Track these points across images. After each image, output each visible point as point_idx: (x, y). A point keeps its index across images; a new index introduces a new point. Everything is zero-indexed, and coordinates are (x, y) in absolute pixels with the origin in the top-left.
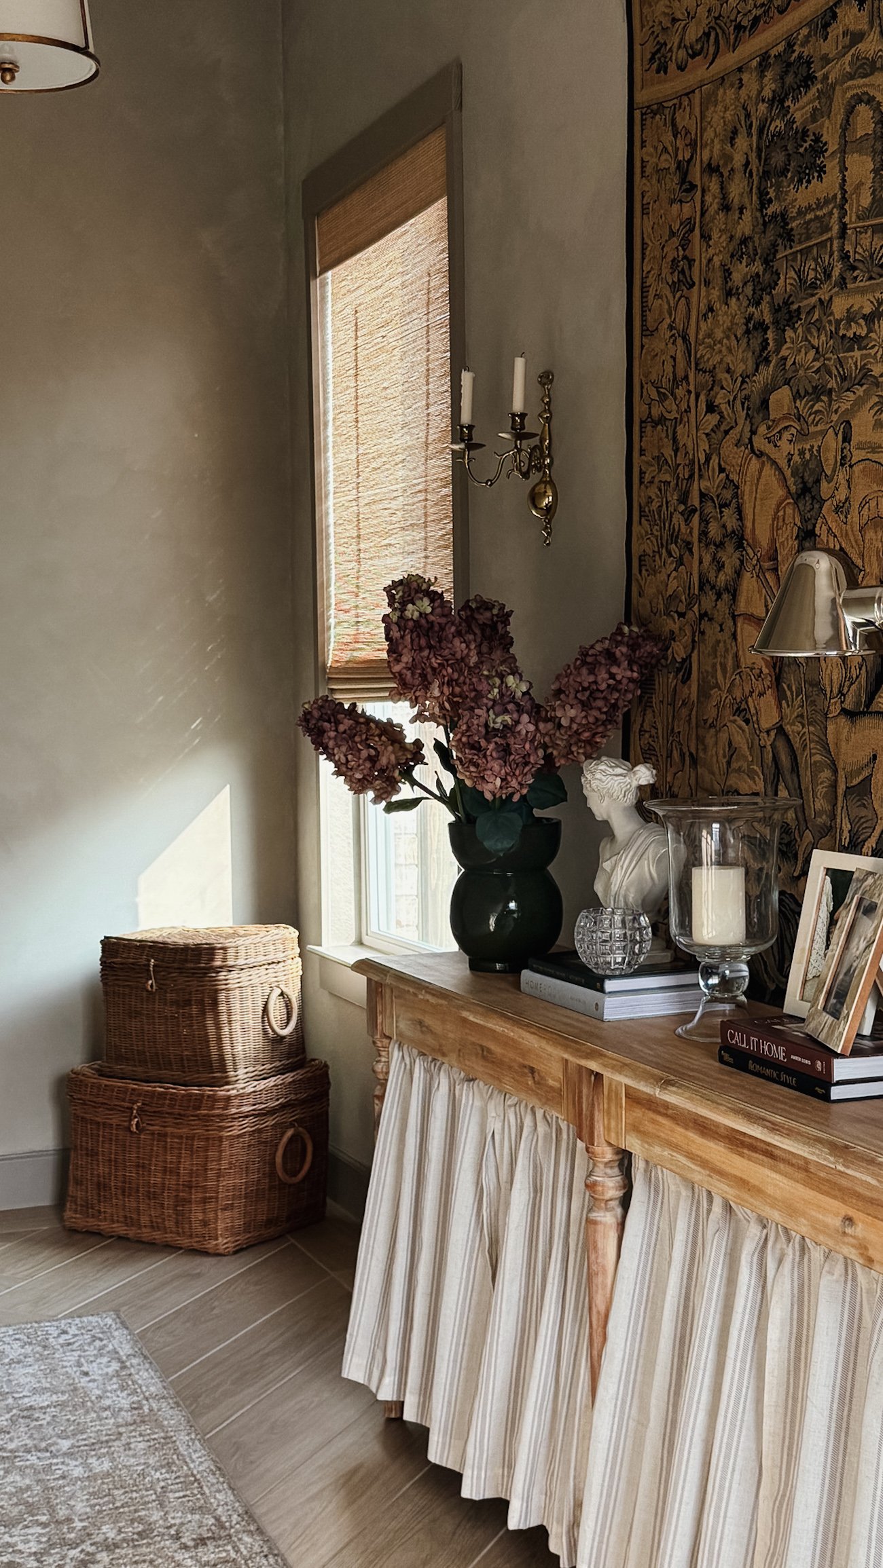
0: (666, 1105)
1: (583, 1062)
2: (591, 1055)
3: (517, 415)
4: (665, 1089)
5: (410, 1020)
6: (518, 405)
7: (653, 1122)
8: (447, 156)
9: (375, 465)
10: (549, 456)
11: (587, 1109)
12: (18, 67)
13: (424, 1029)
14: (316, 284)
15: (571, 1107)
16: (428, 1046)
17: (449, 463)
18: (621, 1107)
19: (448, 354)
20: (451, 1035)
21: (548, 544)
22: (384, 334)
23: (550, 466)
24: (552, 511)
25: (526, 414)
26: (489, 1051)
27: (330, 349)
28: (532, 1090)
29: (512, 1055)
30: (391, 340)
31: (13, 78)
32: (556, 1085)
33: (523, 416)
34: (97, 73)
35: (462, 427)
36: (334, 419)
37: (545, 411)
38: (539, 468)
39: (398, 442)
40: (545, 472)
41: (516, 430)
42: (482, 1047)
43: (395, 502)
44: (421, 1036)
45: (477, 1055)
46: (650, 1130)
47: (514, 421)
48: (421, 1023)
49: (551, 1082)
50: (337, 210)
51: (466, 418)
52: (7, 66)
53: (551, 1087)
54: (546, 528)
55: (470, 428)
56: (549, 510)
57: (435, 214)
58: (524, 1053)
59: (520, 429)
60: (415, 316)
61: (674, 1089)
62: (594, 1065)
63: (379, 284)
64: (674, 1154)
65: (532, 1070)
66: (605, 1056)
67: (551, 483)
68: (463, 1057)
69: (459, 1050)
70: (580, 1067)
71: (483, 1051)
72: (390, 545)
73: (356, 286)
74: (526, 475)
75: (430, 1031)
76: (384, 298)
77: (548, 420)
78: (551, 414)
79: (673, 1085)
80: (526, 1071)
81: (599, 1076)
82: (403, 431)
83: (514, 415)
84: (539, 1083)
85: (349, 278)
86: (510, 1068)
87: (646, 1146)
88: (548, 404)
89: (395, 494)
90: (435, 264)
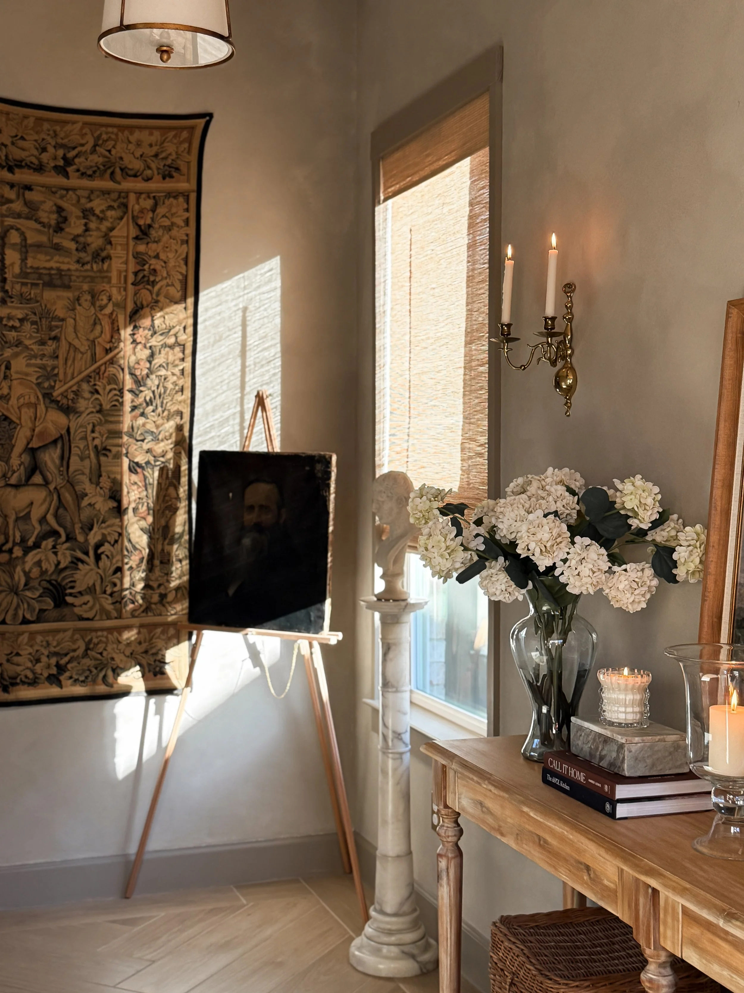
0: (727, 933)
1: (643, 878)
2: (650, 872)
3: (549, 319)
4: (730, 921)
5: (472, 799)
6: (550, 311)
7: (712, 942)
8: (490, 116)
9: (424, 345)
10: (571, 347)
11: (644, 916)
12: (173, 49)
13: (484, 809)
14: (379, 209)
15: (626, 907)
16: (488, 824)
17: (486, 348)
18: (678, 921)
19: (487, 266)
20: (509, 820)
21: (569, 416)
22: (433, 248)
23: (571, 356)
24: (572, 390)
25: (556, 318)
26: (546, 841)
27: (389, 257)
28: (587, 884)
29: (568, 850)
30: (439, 253)
31: (169, 58)
32: (612, 886)
33: (553, 319)
34: (232, 54)
35: (502, 325)
36: (392, 309)
37: (568, 313)
38: (564, 358)
39: (443, 330)
40: (567, 361)
41: (547, 329)
42: (539, 838)
43: (439, 374)
44: (482, 816)
45: (534, 842)
46: (709, 948)
47: (546, 323)
48: (481, 804)
49: (606, 882)
50: (397, 155)
51: (506, 318)
52: (165, 48)
53: (607, 886)
54: (567, 403)
55: (509, 326)
56: (571, 389)
57: (477, 160)
58: (579, 851)
59: (551, 329)
60: (458, 236)
61: (738, 923)
62: (653, 883)
63: (429, 211)
64: (734, 976)
65: (588, 868)
66: (664, 876)
67: (572, 369)
68: (521, 840)
69: (517, 834)
70: (637, 880)
71: (540, 840)
72: (435, 406)
73: (411, 211)
74: (554, 363)
75: (489, 812)
76: (433, 221)
77: (570, 320)
78: (573, 316)
79: (737, 919)
80: (582, 867)
81: (655, 892)
82: (446, 322)
83: (546, 318)
84: (594, 880)
85: (406, 205)
86: (566, 860)
87: (704, 961)
88: (571, 308)
89: (440, 368)
90: (476, 198)
